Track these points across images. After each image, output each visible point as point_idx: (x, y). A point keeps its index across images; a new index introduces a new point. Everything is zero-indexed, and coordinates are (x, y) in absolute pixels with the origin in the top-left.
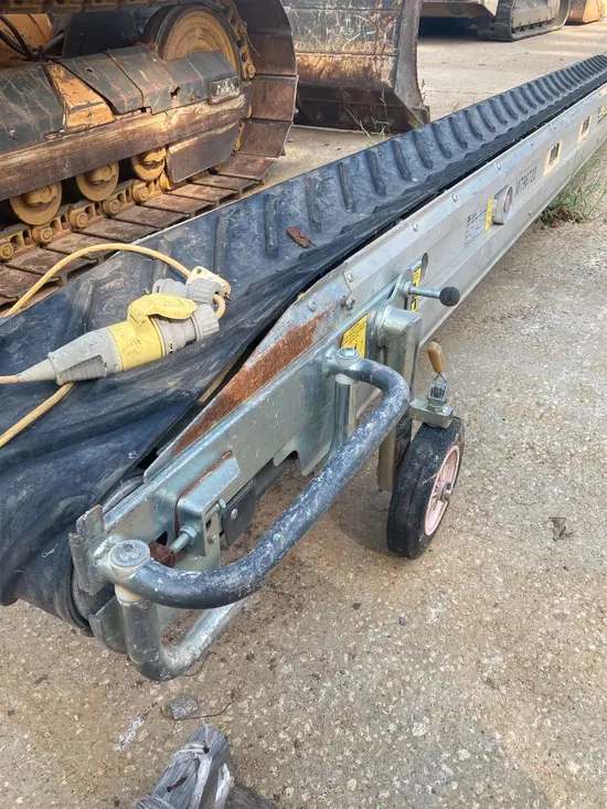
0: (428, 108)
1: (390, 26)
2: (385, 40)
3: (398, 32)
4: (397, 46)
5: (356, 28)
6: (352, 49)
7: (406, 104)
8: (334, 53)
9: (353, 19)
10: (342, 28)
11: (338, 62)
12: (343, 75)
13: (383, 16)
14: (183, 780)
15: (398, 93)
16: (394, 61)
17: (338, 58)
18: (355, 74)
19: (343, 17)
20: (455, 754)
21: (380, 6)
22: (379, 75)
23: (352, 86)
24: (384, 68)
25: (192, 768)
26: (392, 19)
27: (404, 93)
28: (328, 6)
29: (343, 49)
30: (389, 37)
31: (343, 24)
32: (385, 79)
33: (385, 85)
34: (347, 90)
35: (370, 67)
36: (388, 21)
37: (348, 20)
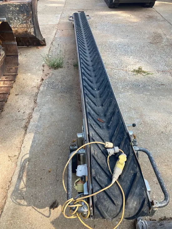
0: (44, 39)
1: (30, 19)
2: (29, 23)
3: (33, 21)
4: (34, 25)
5: (20, 20)
6: (20, 26)
7: (40, 39)
8: (15, 28)
9: (18, 18)
10: (15, 21)
11: (16, 30)
12: (19, 33)
13: (27, 17)
14: (142, 226)
15: (37, 37)
16: (34, 29)
17: (16, 29)
18: (23, 33)
19: (15, 18)
20: (161, 198)
21: (26, 14)
22: (30, 33)
23: (23, 36)
24: (31, 31)
25: (142, 224)
26: (30, 18)
27: (38, 37)
28: (9, 15)
29: (17, 26)
30: (31, 22)
31: (15, 19)
32: (33, 34)
33: (32, 35)
34: (22, 37)
35: (27, 31)
36: (29, 18)
37: (17, 18)
